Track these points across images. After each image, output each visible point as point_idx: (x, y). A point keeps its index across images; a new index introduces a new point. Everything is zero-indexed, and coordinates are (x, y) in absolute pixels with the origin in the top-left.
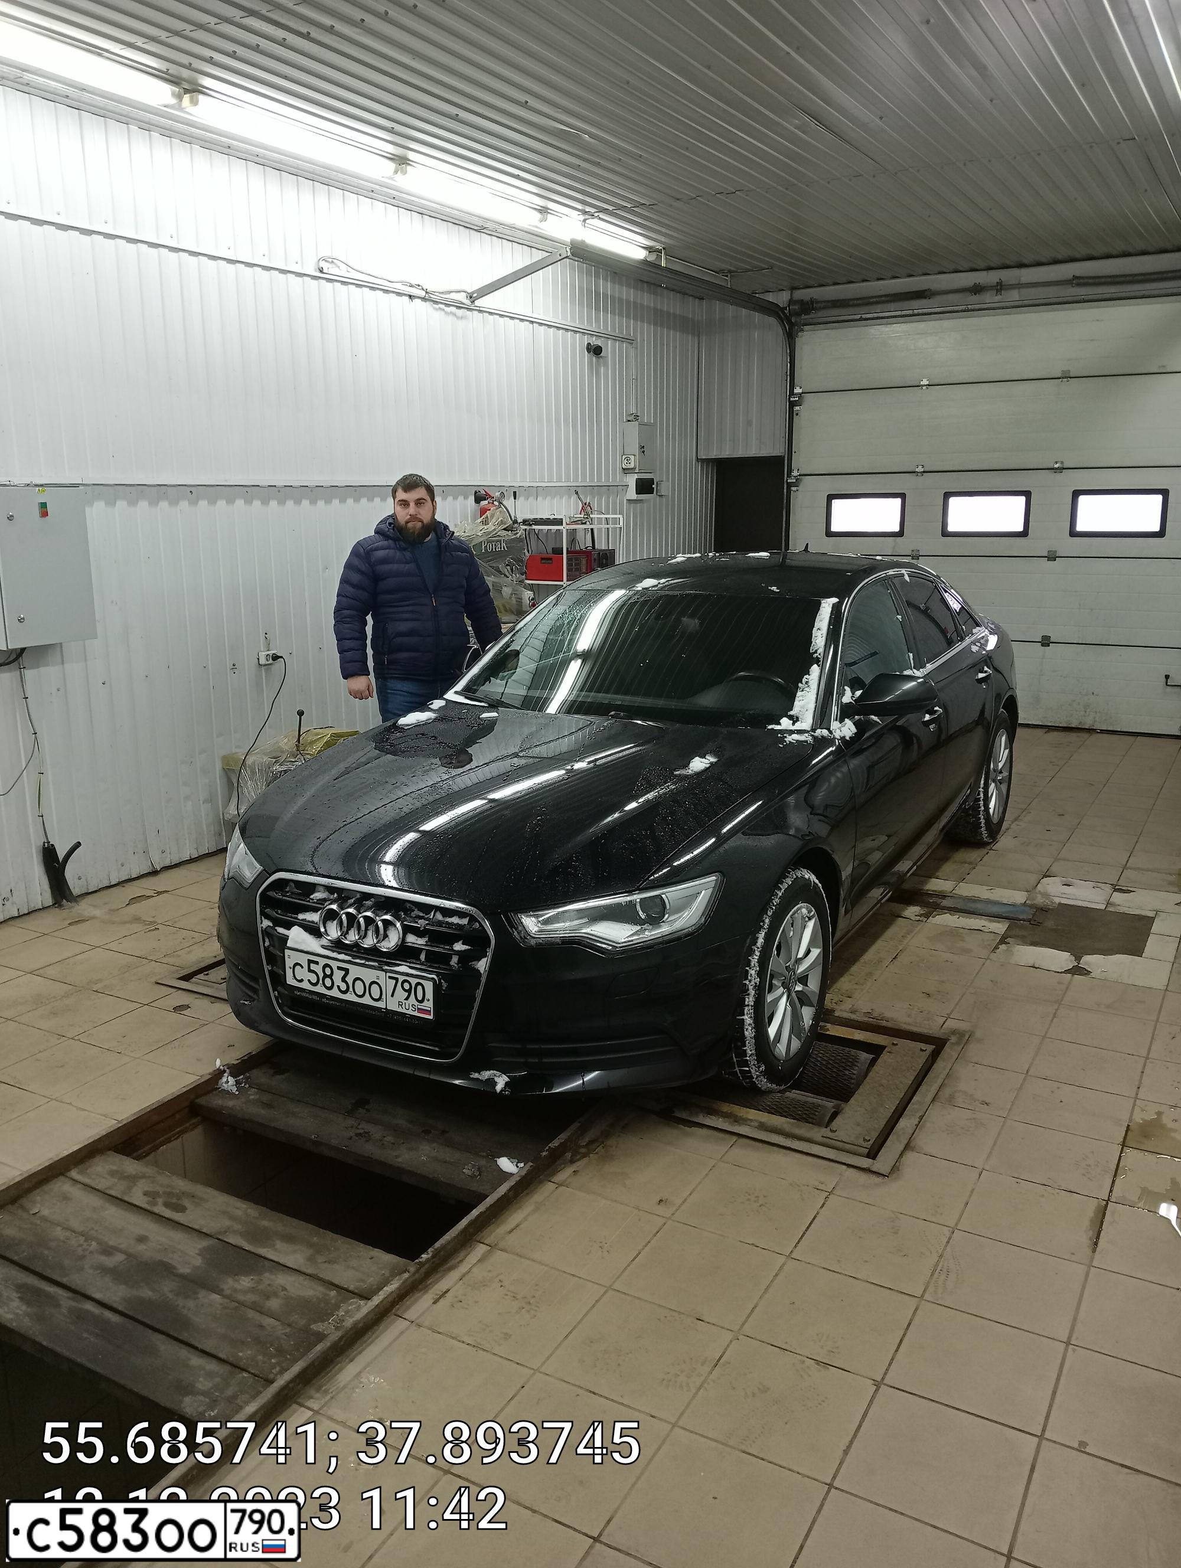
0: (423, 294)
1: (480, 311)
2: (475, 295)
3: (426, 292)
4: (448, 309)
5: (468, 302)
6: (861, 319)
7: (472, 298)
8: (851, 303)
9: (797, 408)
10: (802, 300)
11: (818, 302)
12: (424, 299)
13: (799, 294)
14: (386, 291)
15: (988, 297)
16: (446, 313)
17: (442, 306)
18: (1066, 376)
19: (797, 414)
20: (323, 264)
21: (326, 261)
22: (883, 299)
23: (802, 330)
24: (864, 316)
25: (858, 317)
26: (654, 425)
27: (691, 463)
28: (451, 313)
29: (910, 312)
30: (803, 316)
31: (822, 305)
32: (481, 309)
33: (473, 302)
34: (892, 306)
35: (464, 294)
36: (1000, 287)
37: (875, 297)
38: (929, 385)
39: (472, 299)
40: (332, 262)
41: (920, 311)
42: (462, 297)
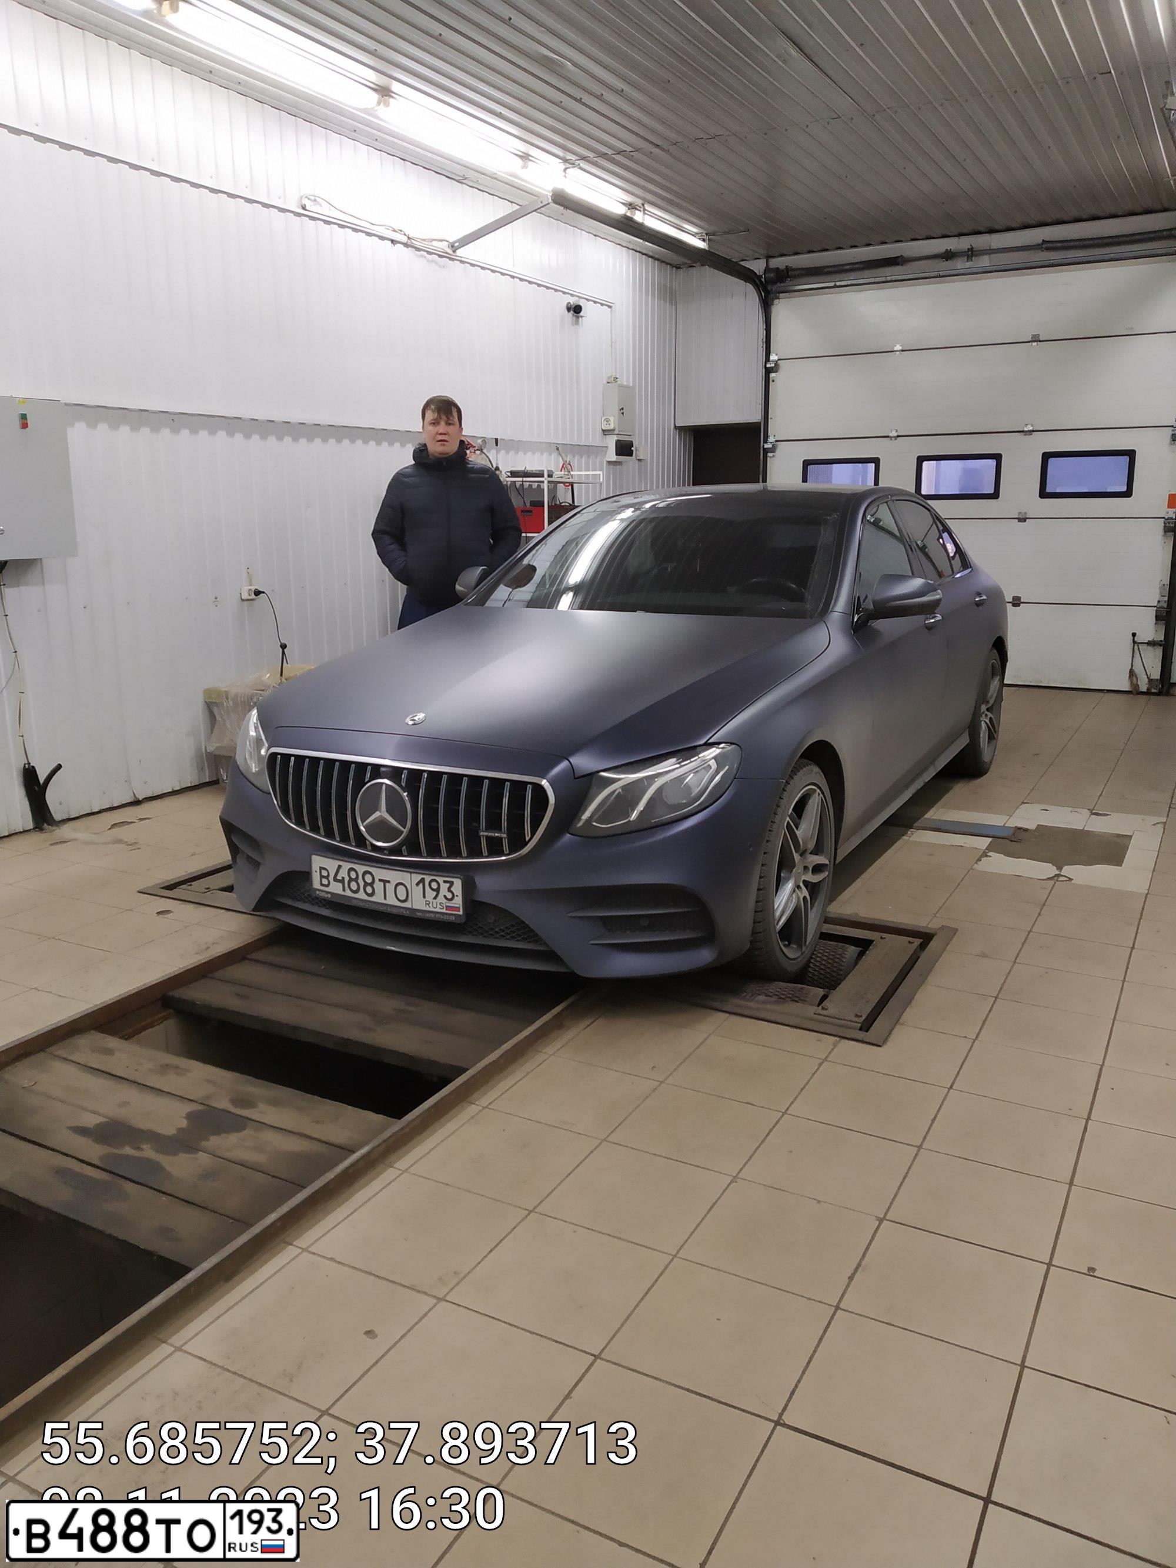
0: (405, 239)
1: (462, 262)
2: (456, 245)
3: (409, 238)
4: (429, 256)
5: (450, 251)
6: (835, 287)
7: (454, 247)
8: (826, 270)
9: (772, 375)
10: (778, 268)
11: (794, 270)
12: (406, 245)
13: (776, 263)
14: (369, 234)
15: (960, 264)
16: (428, 261)
17: (425, 253)
18: (1036, 339)
19: (773, 381)
20: (305, 202)
21: (309, 199)
22: (857, 266)
23: (778, 298)
24: (838, 284)
25: (832, 284)
26: (633, 388)
27: (669, 430)
28: (433, 261)
29: (884, 279)
30: (779, 284)
31: (797, 273)
32: (463, 259)
33: (454, 251)
34: (867, 273)
35: (446, 243)
36: (971, 253)
37: (849, 264)
38: (902, 351)
39: (454, 249)
40: (315, 200)
41: (894, 278)
42: (444, 246)
